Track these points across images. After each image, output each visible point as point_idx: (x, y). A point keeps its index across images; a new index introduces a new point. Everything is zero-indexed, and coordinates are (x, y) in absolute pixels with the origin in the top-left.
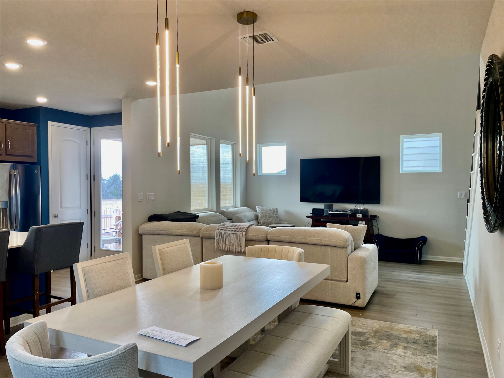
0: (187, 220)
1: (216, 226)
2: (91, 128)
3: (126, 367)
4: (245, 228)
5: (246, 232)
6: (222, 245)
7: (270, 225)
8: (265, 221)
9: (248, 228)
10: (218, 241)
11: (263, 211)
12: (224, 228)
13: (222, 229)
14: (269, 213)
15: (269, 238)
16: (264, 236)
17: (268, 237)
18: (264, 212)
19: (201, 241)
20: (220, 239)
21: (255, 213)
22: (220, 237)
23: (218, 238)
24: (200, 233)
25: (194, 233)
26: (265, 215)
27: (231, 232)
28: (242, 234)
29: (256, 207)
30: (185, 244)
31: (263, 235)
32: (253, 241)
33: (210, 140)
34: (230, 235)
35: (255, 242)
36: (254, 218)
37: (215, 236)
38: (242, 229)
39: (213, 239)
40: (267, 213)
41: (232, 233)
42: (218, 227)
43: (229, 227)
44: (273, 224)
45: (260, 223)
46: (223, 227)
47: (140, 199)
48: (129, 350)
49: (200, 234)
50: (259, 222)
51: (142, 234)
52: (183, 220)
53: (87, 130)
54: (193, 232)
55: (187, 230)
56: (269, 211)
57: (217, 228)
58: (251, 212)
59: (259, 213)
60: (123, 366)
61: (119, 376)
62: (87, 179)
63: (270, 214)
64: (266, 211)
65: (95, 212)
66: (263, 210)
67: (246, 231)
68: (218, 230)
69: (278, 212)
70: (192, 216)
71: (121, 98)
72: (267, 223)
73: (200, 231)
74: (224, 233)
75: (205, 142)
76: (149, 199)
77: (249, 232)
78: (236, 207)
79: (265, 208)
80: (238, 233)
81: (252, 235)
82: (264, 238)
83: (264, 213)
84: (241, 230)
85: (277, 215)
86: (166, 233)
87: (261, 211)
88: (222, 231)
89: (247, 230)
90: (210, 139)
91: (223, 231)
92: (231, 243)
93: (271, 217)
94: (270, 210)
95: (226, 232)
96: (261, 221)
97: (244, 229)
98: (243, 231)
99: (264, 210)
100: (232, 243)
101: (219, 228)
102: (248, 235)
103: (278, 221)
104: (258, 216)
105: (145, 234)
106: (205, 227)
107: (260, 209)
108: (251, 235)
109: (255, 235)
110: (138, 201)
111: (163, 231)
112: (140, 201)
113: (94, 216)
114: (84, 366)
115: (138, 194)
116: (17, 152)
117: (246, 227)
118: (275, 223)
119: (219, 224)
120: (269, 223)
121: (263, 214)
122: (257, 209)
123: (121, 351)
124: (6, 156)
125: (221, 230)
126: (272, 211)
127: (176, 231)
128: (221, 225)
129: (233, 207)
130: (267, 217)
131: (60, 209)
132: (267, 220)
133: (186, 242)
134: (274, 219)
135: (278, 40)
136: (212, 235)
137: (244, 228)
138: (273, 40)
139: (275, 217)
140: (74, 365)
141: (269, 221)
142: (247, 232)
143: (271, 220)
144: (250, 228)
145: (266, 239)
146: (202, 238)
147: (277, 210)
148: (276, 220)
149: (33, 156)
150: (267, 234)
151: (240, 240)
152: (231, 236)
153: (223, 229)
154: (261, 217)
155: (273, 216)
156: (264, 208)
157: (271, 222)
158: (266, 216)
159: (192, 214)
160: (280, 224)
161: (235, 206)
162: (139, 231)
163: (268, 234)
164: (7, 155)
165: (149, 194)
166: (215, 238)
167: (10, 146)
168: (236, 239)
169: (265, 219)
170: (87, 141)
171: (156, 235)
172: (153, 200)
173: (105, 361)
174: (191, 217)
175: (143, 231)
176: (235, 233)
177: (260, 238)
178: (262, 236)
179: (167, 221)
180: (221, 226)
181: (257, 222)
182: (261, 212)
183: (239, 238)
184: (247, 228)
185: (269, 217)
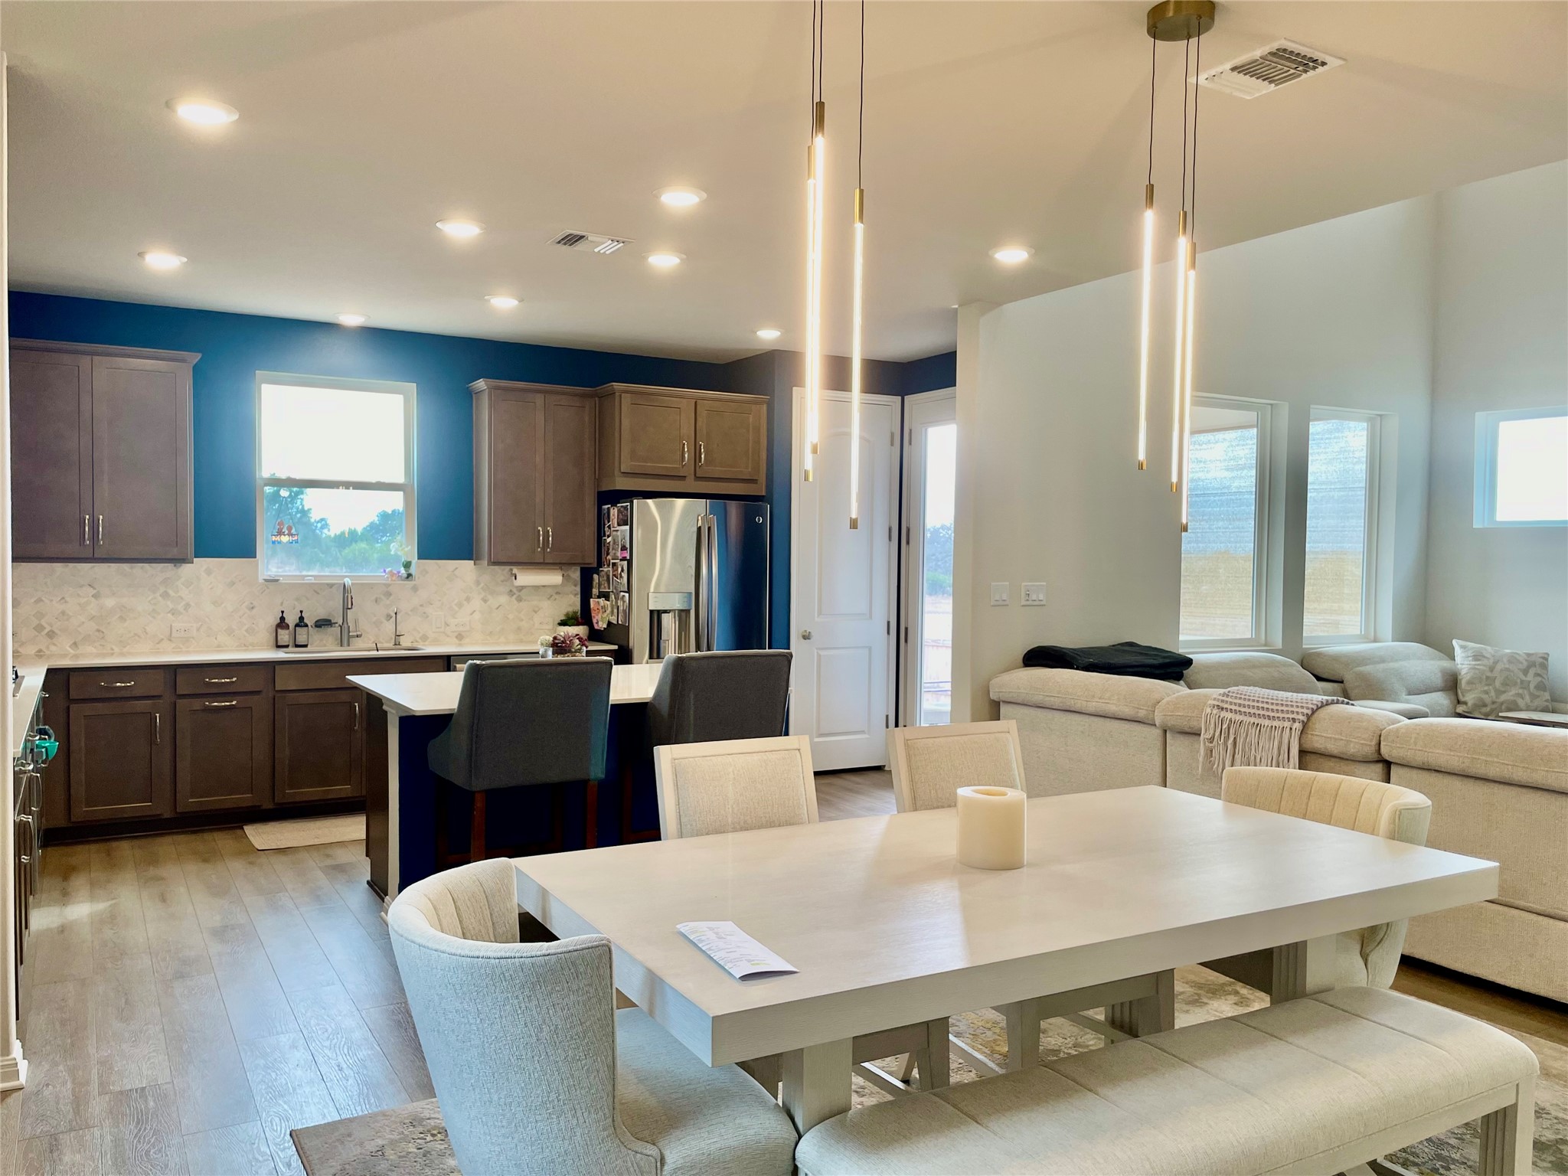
0: (1146, 670)
1: (1206, 696)
2: (906, 397)
3: (575, 987)
4: (1302, 710)
5: (1305, 725)
6: (1221, 760)
7: (1500, 714)
8: (1485, 696)
9: (1314, 712)
10: (1211, 745)
11: (1479, 660)
12: (1231, 703)
13: (1225, 706)
14: (1507, 670)
15: (1385, 752)
16: (1369, 743)
17: (1383, 750)
18: (1485, 662)
19: (1160, 739)
20: (1215, 740)
21: (1446, 664)
22: (1218, 733)
23: (1208, 736)
24: (1156, 714)
25: (1138, 712)
26: (1489, 674)
27: (1252, 720)
28: (1291, 729)
29: (1454, 642)
30: (997, 735)
31: (1364, 739)
32: (1333, 759)
33: (1272, 408)
34: (1248, 727)
35: (1338, 760)
36: (1438, 680)
37: (1201, 729)
38: (1293, 712)
39: (1197, 737)
40: (1499, 666)
41: (1258, 724)
42: (1215, 699)
43: (1247, 703)
44: (1521, 710)
45: (1465, 703)
46: (1229, 699)
47: (997, 598)
48: (587, 951)
49: (1156, 718)
50: (1461, 698)
51: (999, 703)
52: (1131, 670)
53: (895, 402)
54: (1137, 710)
55: (1119, 699)
56: (1505, 660)
57: (1210, 702)
58: (1433, 659)
59: (1464, 666)
60: (568, 983)
61: (558, 1004)
62: (890, 539)
63: (1513, 672)
64: (1491, 661)
65: (906, 629)
66: (1480, 658)
67: (1305, 720)
68: (1212, 710)
69: (1549, 668)
70: (1168, 661)
71: (956, 306)
72: (1494, 706)
73: (1157, 707)
74: (1231, 720)
75: (1252, 416)
76: (1028, 600)
77: (1317, 726)
78: (1375, 641)
79: (1488, 650)
80: (1276, 723)
81: (1325, 735)
82: (1369, 750)
83: (1484, 665)
84: (1286, 716)
85: (1540, 679)
86: (1061, 704)
87: (1471, 658)
88: (1223, 714)
89: (1309, 717)
90: (1270, 406)
91: (1229, 715)
92: (1253, 758)
93: (1515, 684)
94: (1512, 659)
95: (1239, 717)
96: (1470, 698)
97: (1298, 713)
98: (1294, 720)
99: (1484, 657)
100: (1255, 758)
101: (1216, 703)
102: (1312, 735)
103: (1547, 701)
104: (1459, 677)
105: (1004, 702)
106: (1176, 695)
107: (1470, 653)
108: (1322, 737)
109: (1337, 737)
110: (992, 604)
111: (1052, 699)
112: (998, 603)
113: (906, 641)
114: (480, 959)
115: (993, 584)
116: (717, 471)
117: (1308, 708)
118: (1528, 709)
119: (1222, 691)
120: (1503, 707)
121: (1477, 672)
122: (1458, 652)
123: (566, 946)
124: (695, 480)
125: (1222, 709)
126: (1522, 663)
127: (1087, 701)
128: (1224, 693)
129: (1365, 640)
130: (1497, 684)
131: (816, 619)
132: (1493, 694)
133: (1007, 730)
134: (1526, 692)
135: (1344, 60)
136: (1194, 723)
137: (1300, 710)
138: (1323, 64)
139: (1532, 686)
140: (463, 954)
141: (1503, 698)
142: (1310, 724)
143: (1513, 696)
144: (1322, 713)
145: (1375, 757)
146: (1165, 732)
147: (1547, 659)
148: (1534, 697)
149: (756, 480)
150: (1380, 736)
151: (1282, 752)
152: (1251, 733)
153: (1229, 707)
154: (1469, 683)
155: (1522, 682)
156: (1485, 649)
157: (1515, 703)
158: (1490, 681)
159: (1169, 654)
160: (1554, 711)
161: (1372, 638)
162: (989, 691)
163: (1382, 739)
164: (697, 478)
165: (1026, 586)
166: (1200, 735)
167: (703, 456)
168: (1267, 746)
169: (1486, 688)
170: (892, 435)
171: (1036, 709)
172: (1042, 603)
173: (523, 959)
174: (1161, 661)
175: (1001, 694)
176: (1267, 722)
177: (1353, 749)
178: (1360, 745)
179: (1073, 668)
180: (1225, 698)
181: (1453, 697)
182: (1474, 663)
183: (1280, 743)
184: (1309, 712)
185: (1505, 684)
